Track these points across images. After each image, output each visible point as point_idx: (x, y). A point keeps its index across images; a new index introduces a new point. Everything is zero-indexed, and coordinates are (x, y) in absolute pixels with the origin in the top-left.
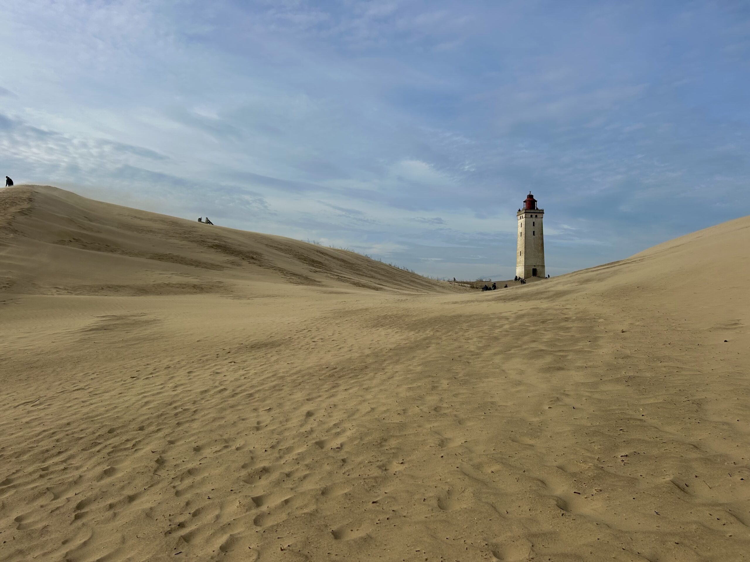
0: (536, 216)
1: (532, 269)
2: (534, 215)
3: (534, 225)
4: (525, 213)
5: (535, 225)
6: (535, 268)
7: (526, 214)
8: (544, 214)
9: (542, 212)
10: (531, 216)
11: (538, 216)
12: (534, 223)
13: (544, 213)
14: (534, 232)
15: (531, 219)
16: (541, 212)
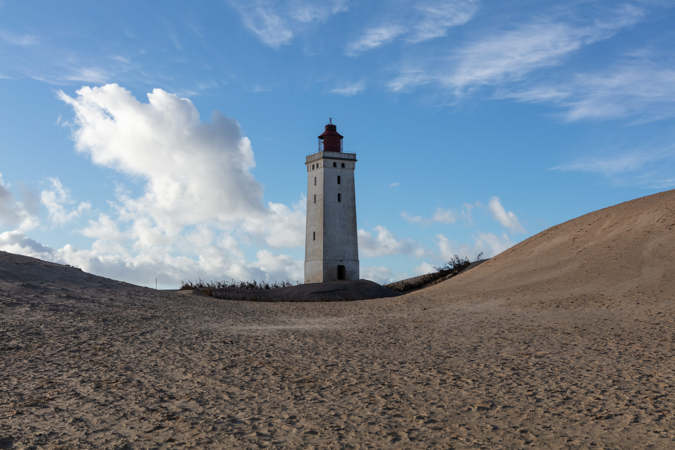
0: (343, 165)
1: (336, 266)
2: (339, 163)
3: (339, 182)
4: (324, 157)
5: (341, 182)
6: (341, 264)
7: (325, 159)
8: (356, 163)
9: (352, 159)
10: (335, 165)
11: (346, 166)
12: (339, 177)
13: (356, 160)
14: (339, 195)
15: (335, 169)
16: (352, 157)
